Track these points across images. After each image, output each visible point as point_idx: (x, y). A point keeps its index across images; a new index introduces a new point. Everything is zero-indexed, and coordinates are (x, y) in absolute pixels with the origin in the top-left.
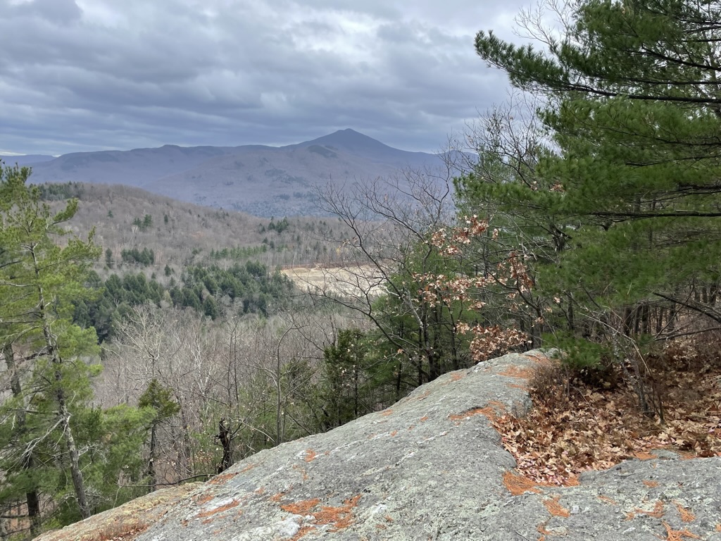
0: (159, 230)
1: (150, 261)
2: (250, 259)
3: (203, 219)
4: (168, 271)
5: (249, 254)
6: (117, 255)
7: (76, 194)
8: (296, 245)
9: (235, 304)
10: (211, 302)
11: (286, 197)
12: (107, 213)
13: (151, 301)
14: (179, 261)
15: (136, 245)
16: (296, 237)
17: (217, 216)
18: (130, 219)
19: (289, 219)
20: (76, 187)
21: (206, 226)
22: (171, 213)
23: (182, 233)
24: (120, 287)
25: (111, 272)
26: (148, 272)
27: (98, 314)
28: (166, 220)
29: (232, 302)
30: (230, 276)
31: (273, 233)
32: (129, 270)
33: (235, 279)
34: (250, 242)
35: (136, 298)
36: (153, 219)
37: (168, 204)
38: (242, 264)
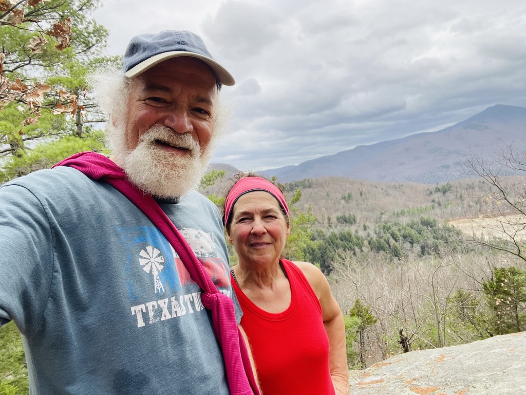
0: (357, 201)
1: (354, 222)
2: (422, 215)
3: (385, 191)
4: (365, 228)
5: (421, 212)
6: (334, 220)
7: (308, 185)
8: (459, 201)
9: (414, 248)
10: (397, 248)
11: (448, 167)
12: (326, 195)
13: (356, 247)
14: (372, 220)
15: (344, 212)
16: (459, 195)
17: (395, 187)
18: (340, 196)
19: (451, 183)
20: (308, 181)
21: (388, 195)
22: (364, 189)
23: (372, 202)
24: (337, 239)
25: (331, 230)
26: (352, 229)
27: (326, 256)
28: (361, 194)
29: (412, 247)
30: (409, 229)
31: (439, 194)
32: (341, 228)
33: (412, 230)
34: (421, 203)
35: (347, 246)
36: (353, 195)
37: (361, 184)
38: (417, 220)
